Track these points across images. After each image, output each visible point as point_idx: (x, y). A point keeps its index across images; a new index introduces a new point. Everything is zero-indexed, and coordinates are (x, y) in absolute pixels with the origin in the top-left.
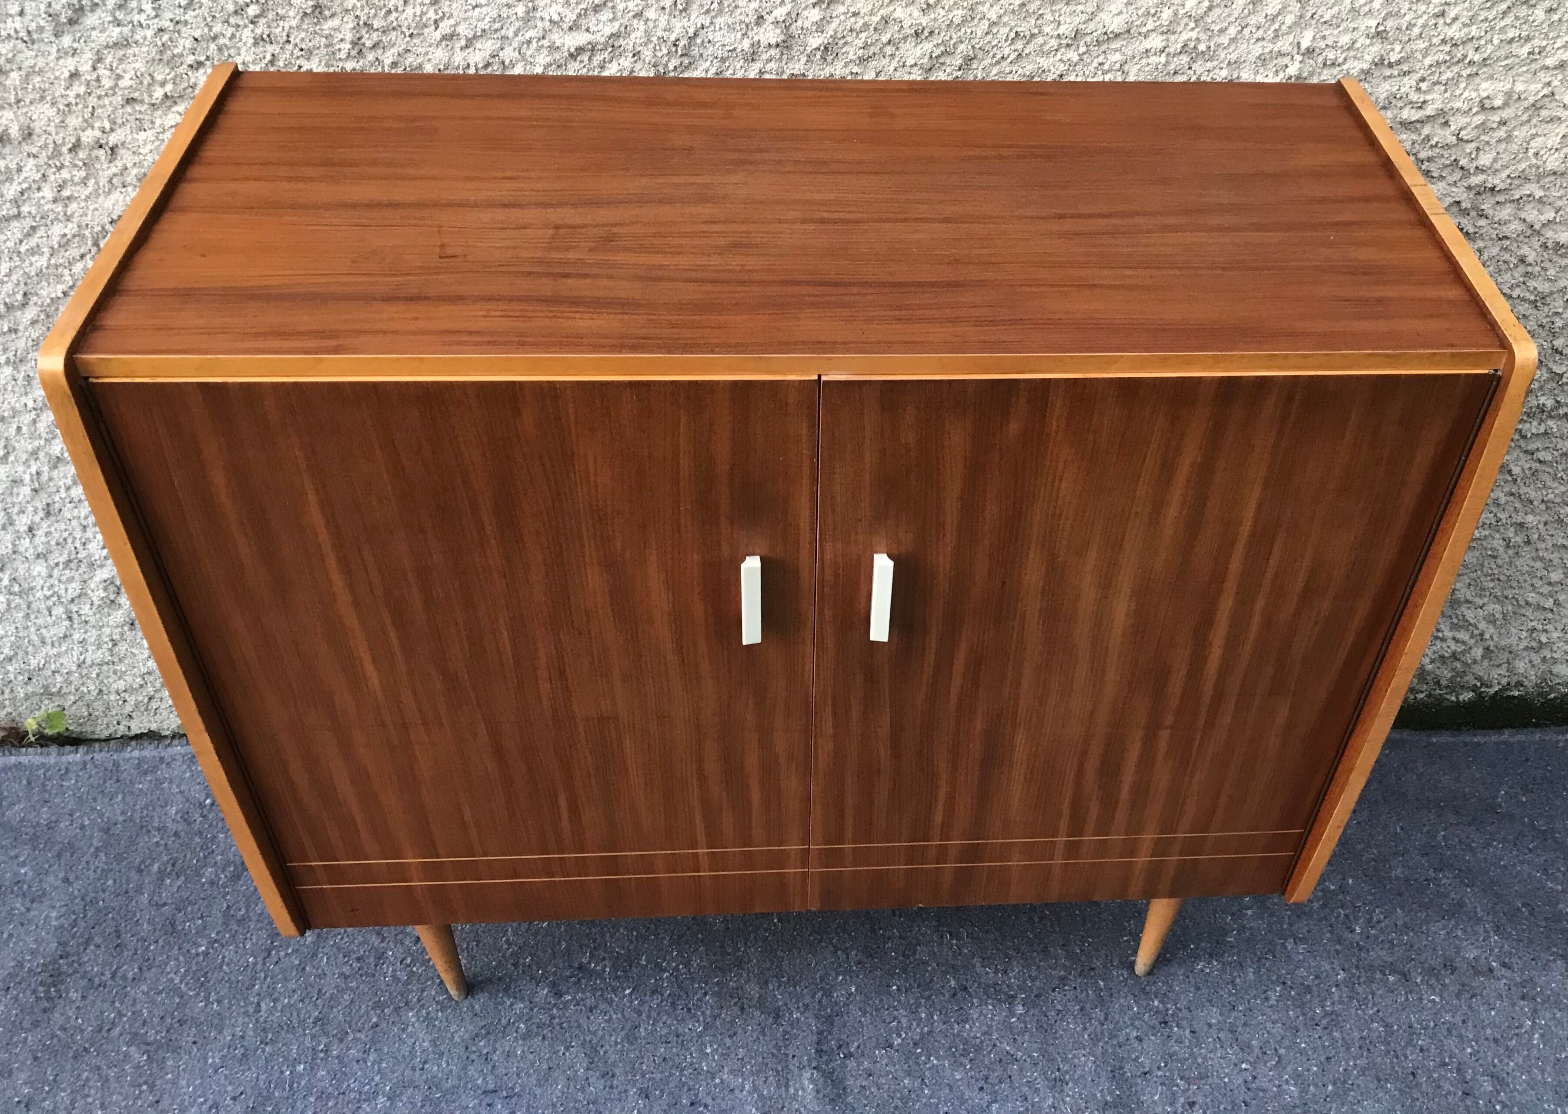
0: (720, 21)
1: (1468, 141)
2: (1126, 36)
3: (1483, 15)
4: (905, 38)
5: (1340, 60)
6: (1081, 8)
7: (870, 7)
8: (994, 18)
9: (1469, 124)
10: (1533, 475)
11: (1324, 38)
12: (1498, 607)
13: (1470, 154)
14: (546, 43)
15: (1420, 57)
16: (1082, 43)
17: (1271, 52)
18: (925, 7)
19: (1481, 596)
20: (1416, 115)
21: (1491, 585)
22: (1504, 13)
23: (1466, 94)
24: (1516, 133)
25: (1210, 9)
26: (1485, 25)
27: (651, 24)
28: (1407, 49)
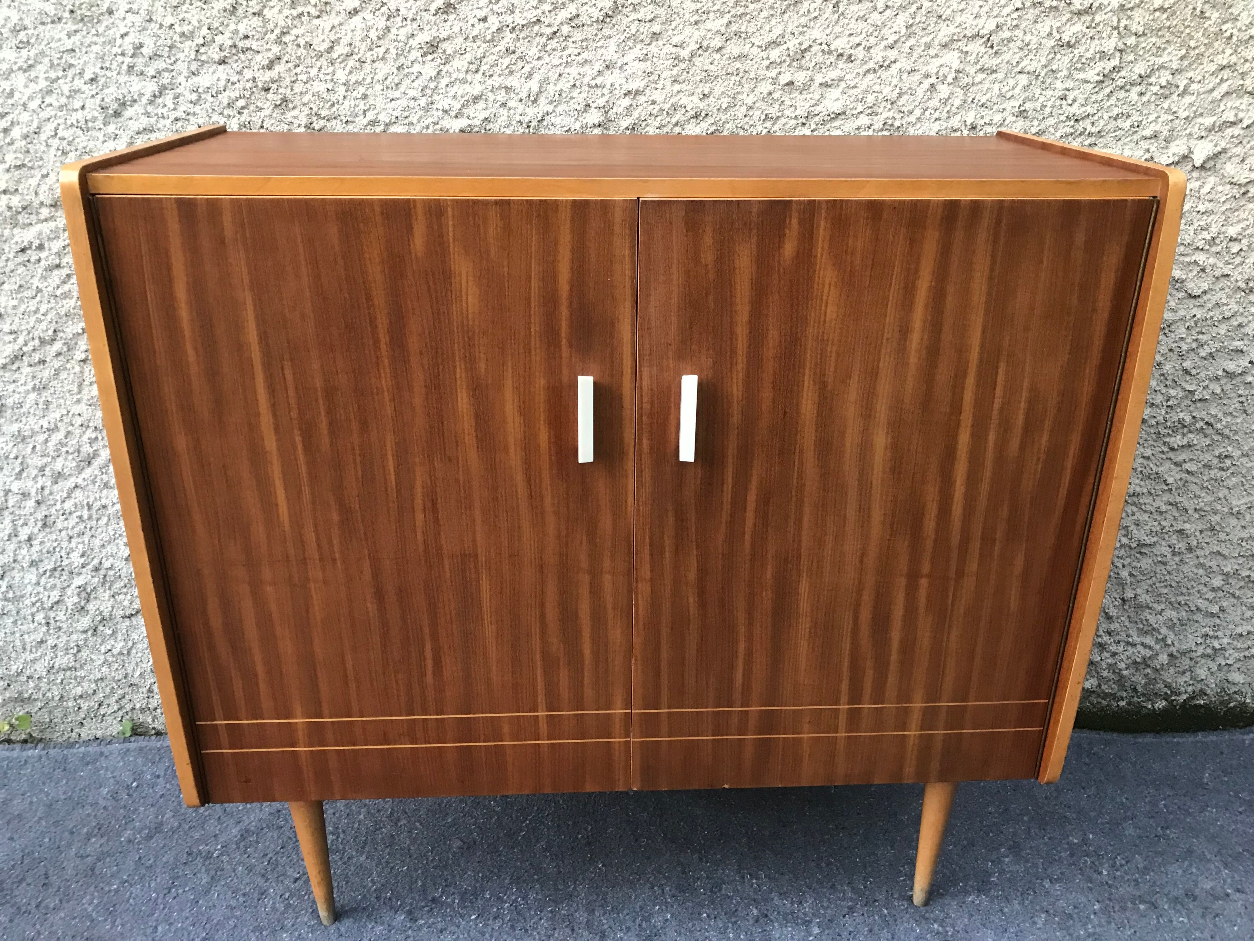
0: (560, 109)
2: (843, 117)
3: (1094, 97)
4: (688, 120)
6: (809, 96)
7: (664, 97)
8: (750, 104)
10: (1184, 486)
11: (982, 117)
12: (1174, 613)
16: (812, 123)
18: (701, 96)
19: (1158, 602)
21: (1165, 591)
22: (1108, 96)
25: (900, 95)
26: (1096, 105)
27: (512, 112)
28: (1043, 126)
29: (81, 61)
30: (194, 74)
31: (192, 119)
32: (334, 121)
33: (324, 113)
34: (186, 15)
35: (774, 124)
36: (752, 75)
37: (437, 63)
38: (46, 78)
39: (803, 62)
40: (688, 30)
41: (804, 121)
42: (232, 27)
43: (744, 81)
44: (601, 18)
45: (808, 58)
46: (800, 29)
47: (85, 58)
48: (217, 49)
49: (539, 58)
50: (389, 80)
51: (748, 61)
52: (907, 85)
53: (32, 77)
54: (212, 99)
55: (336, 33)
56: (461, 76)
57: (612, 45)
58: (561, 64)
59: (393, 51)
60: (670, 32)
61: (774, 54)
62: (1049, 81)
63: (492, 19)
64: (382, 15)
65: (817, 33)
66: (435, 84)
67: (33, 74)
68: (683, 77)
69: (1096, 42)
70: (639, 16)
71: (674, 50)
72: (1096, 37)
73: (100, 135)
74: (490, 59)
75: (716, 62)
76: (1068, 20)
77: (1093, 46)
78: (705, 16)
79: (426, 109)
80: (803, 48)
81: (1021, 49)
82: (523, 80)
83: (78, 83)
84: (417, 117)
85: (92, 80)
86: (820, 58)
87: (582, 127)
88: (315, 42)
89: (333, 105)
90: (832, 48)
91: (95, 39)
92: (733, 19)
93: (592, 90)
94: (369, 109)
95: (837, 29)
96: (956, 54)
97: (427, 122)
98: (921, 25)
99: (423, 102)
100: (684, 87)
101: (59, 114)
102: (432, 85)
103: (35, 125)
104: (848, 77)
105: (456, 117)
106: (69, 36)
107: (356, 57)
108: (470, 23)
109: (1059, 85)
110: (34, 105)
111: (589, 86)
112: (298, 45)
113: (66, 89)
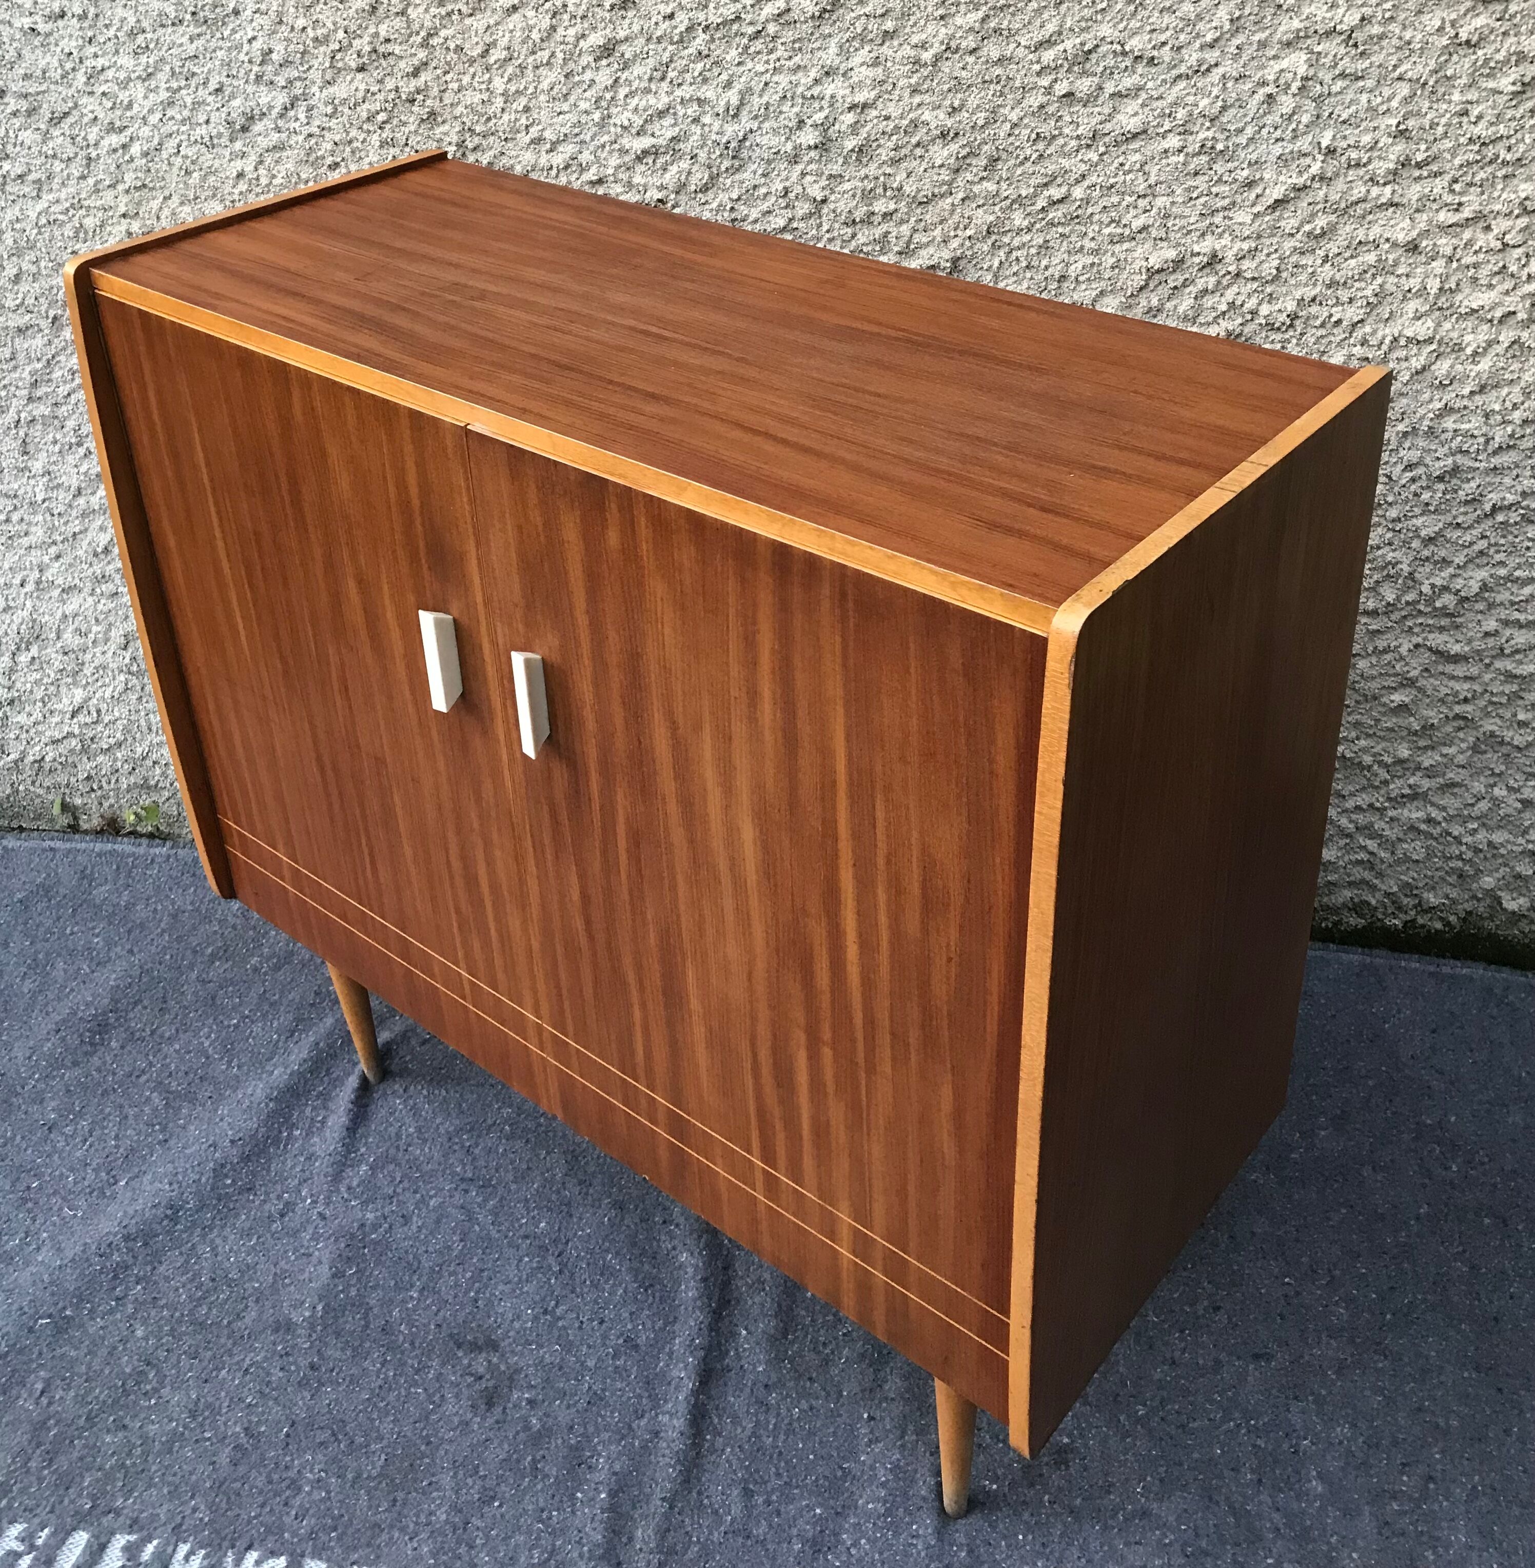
0: (766, 125)
1: (1515, 246)
2: (1144, 136)
3: (1509, 114)
4: (933, 140)
5: (1364, 160)
6: (1097, 109)
7: (900, 111)
8: (1015, 119)
9: (1513, 228)
11: (1345, 137)
13: (1519, 259)
14: (616, 146)
15: (1450, 157)
16: (1101, 144)
17: (1292, 152)
18: (950, 110)
20: (1453, 218)
23: (1504, 196)
25: (1224, 108)
26: (1513, 124)
27: (707, 129)
28: (1435, 149)
29: (206, 69)
30: (329, 83)
31: (328, 136)
32: (492, 138)
33: (478, 129)
34: (320, 16)
35: (1049, 145)
36: (1018, 83)
37: (614, 69)
38: (168, 89)
39: (1088, 66)
40: (932, 27)
41: (1089, 142)
42: (372, 30)
43: (1006, 90)
44: (818, 14)
45: (1094, 61)
46: (1083, 24)
47: (210, 65)
48: (355, 55)
49: (739, 64)
50: (555, 90)
51: (1013, 66)
52: (1234, 95)
53: (152, 87)
54: (350, 112)
55: (492, 34)
56: (644, 84)
58: (767, 71)
59: (560, 56)
60: (907, 30)
61: (1048, 56)
62: (1442, 90)
63: (681, 16)
64: (547, 12)
65: (1105, 30)
66: (612, 94)
67: (153, 84)
68: (925, 86)
69: (1512, 39)
70: (867, 9)
71: (913, 52)
72: (1512, 33)
73: (227, 152)
74: (680, 64)
75: (969, 67)
76: (1468, 11)
77: (1506, 46)
78: (954, 8)
79: (602, 125)
80: (1086, 49)
81: (1399, 48)
82: (720, 90)
83: (203, 93)
84: (590, 134)
85: (217, 90)
86: (1110, 61)
87: (795, 148)
88: (467, 46)
89: (489, 119)
90: (1127, 48)
91: (221, 43)
92: (992, 13)
93: (807, 103)
94: (532, 124)
95: (1134, 24)
96: (1303, 56)
97: (602, 140)
98: (1253, 17)
99: (597, 116)
100: (927, 98)
101: (183, 128)
102: (608, 96)
103: (156, 141)
104: (1150, 85)
105: (638, 134)
106: (191, 40)
107: (517, 63)
108: (654, 20)
109: (1456, 97)
110: (154, 119)
111: (803, 97)
112: (448, 49)
113: (189, 100)
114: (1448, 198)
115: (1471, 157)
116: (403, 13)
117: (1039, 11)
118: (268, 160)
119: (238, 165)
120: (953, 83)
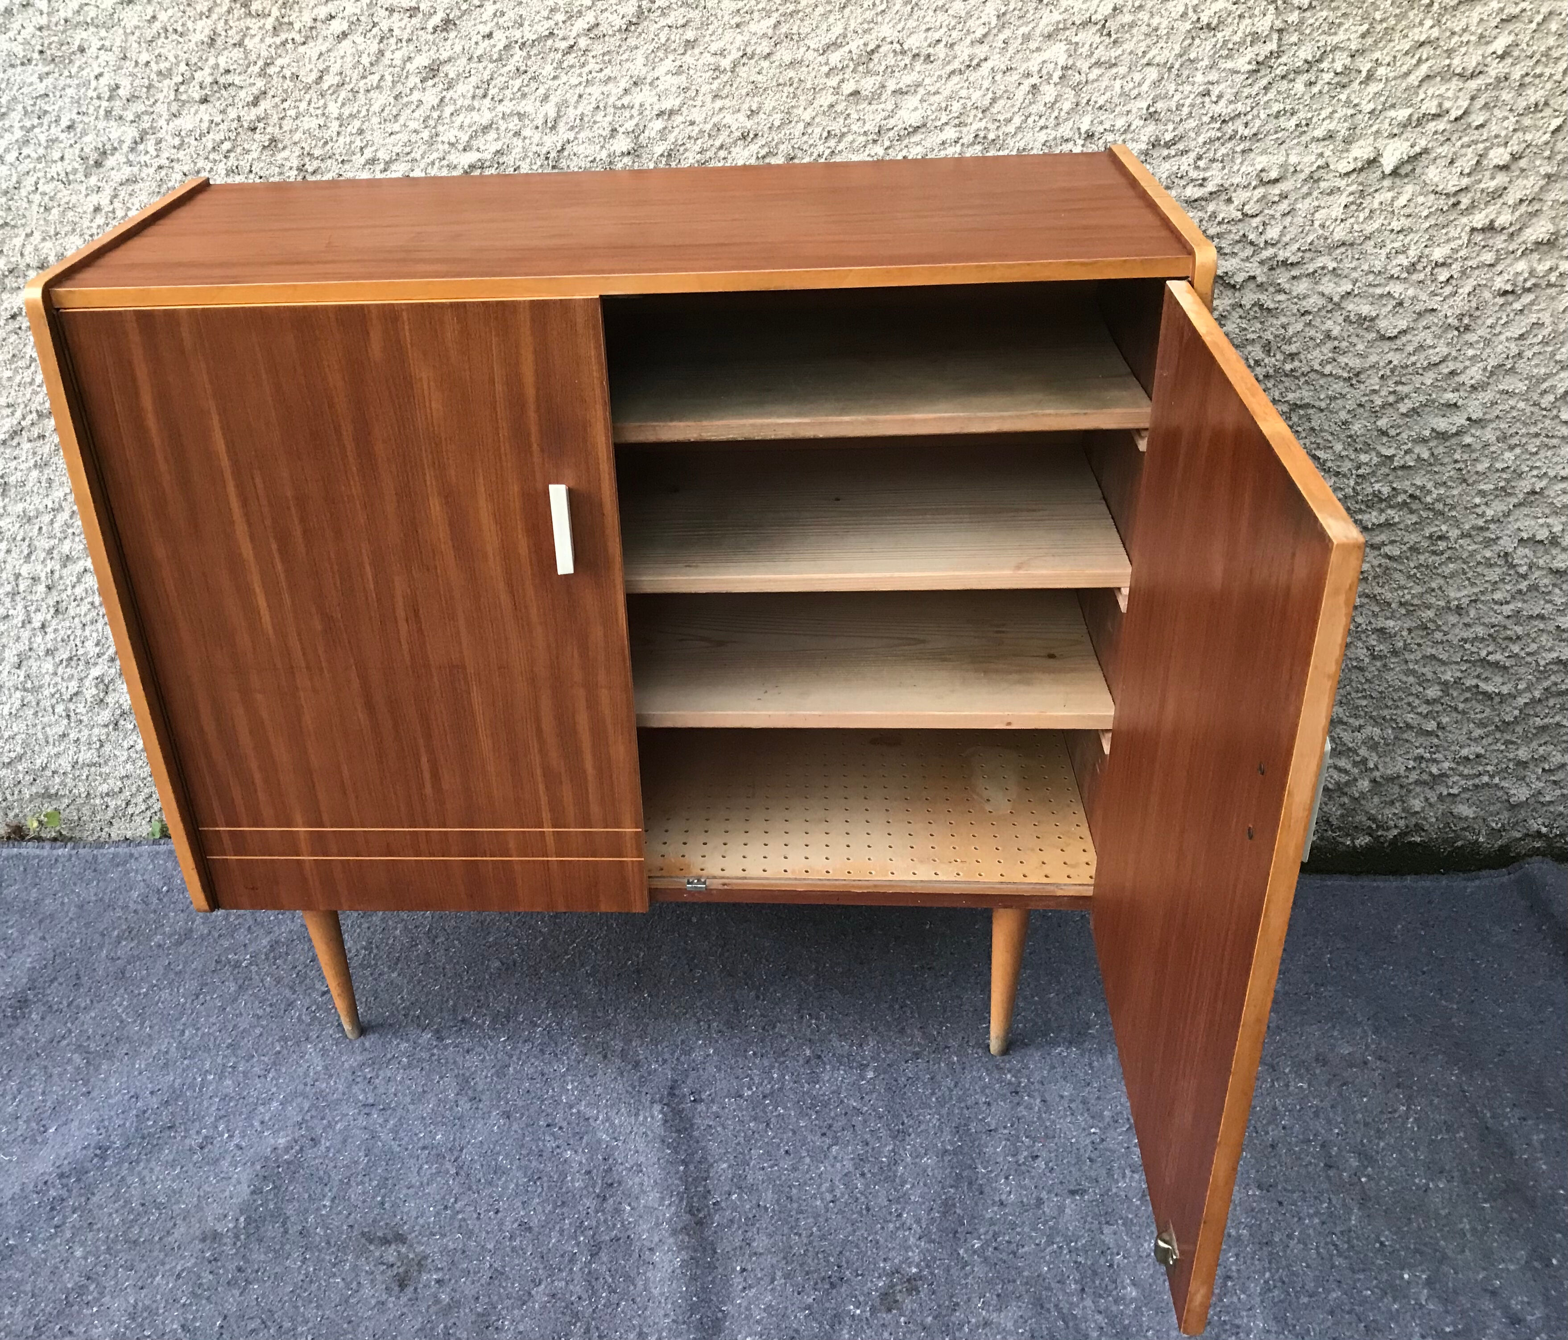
0: (582, 136)
1: (1252, 216)
2: (923, 130)
3: (1246, 91)
6: (883, 106)
7: (704, 115)
8: (808, 120)
9: (1250, 199)
11: (1101, 123)
13: (1257, 227)
14: (445, 163)
15: (1193, 135)
16: (886, 138)
17: (1055, 139)
18: (749, 113)
19: (1354, 716)
20: (1198, 193)
21: (1364, 702)
22: (1265, 88)
23: (1243, 169)
24: (1299, 206)
25: (994, 100)
26: (1249, 101)
27: (527, 141)
28: (1180, 130)
29: (56, 107)
30: (175, 116)
31: (176, 166)
32: (329, 161)
33: (317, 152)
34: (162, 50)
35: (839, 142)
36: (809, 86)
37: (439, 89)
38: (22, 128)
39: (871, 65)
40: (729, 35)
41: (875, 137)
42: (212, 61)
43: (799, 92)
44: (624, 27)
45: (876, 61)
46: (866, 26)
47: (60, 103)
48: (198, 87)
49: (555, 78)
50: (386, 112)
51: (804, 69)
52: (1002, 87)
53: (7, 126)
54: (196, 143)
55: (324, 60)
56: (467, 102)
57: (640, 57)
58: (580, 83)
59: (389, 78)
60: (707, 39)
61: (835, 58)
62: (1186, 73)
63: (498, 35)
64: (374, 37)
65: (886, 30)
66: (438, 113)
68: (725, 91)
69: (1247, 21)
70: (670, 21)
71: (712, 60)
72: (1246, 15)
73: (83, 188)
74: (499, 81)
75: (764, 72)
77: (1242, 27)
78: (748, 17)
79: (431, 143)
80: (869, 50)
81: (1147, 35)
82: (538, 104)
83: (55, 131)
84: (420, 152)
85: (69, 127)
86: (890, 60)
87: (610, 156)
88: (302, 73)
89: (326, 143)
90: (906, 47)
91: (69, 81)
92: (783, 19)
93: (619, 112)
94: (366, 146)
95: (912, 23)
96: (1063, 46)
97: (432, 158)
98: (1016, 12)
99: (426, 134)
100: (727, 102)
101: (39, 166)
102: (435, 115)
104: (927, 81)
105: (465, 150)
106: (41, 79)
107: (349, 87)
108: (474, 40)
109: (1199, 78)
110: (10, 157)
111: (615, 107)
112: (284, 77)
113: (43, 138)
114: (1194, 174)
115: (1214, 134)
116: (240, 44)
117: (825, 15)
118: (123, 193)
119: (94, 199)
120: (751, 86)
